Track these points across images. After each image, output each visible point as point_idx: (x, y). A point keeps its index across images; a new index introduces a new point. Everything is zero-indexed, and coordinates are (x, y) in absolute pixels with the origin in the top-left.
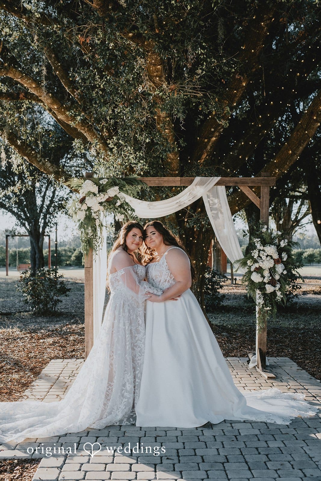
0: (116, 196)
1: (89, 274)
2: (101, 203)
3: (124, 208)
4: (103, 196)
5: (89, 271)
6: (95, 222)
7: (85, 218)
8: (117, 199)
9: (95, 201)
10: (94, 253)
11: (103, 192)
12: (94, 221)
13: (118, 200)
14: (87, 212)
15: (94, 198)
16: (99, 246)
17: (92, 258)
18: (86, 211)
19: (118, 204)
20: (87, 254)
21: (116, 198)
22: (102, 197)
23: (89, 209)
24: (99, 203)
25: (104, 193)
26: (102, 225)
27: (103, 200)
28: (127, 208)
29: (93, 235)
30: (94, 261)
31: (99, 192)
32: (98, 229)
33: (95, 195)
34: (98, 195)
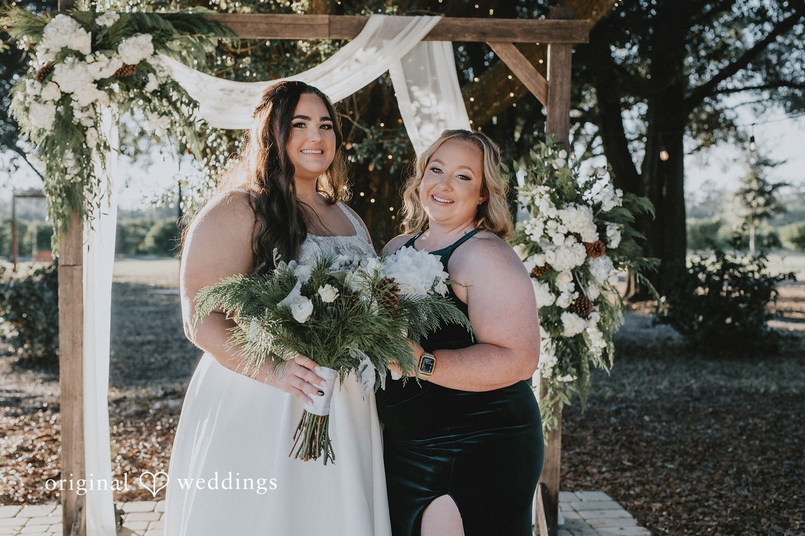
0: (143, 62)
1: (72, 283)
2: (101, 84)
3: (169, 99)
4: (106, 59)
5: (72, 277)
6: (85, 136)
7: (56, 125)
8: (149, 72)
9: (83, 76)
10: (86, 225)
11: (105, 49)
12: (79, 133)
13: (151, 76)
14: (60, 109)
15: (80, 67)
16: (99, 206)
17: (80, 238)
18: (57, 104)
19: (152, 85)
20: (65, 229)
21: (144, 68)
22: (103, 64)
23: (66, 98)
24: (95, 82)
25: (109, 52)
26: (107, 148)
27: (108, 73)
28: (177, 100)
29: (80, 174)
30: (85, 248)
31: (94, 49)
32: (95, 156)
33: (81, 57)
34: (89, 58)
